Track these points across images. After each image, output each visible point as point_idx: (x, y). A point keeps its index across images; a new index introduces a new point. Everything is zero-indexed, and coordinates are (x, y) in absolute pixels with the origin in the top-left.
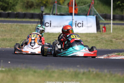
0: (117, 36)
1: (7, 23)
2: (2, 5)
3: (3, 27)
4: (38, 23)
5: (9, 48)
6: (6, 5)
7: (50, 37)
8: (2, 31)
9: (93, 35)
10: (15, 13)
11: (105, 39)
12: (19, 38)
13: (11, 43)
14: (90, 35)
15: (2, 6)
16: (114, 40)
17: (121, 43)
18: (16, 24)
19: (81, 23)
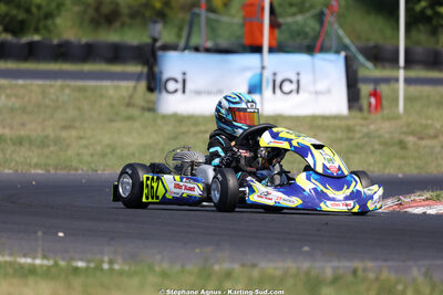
0: (421, 125)
1: (28, 82)
2: (6, 15)
3: (16, 96)
4: (138, 77)
5: (40, 171)
6: (21, 16)
7: (184, 129)
8: (12, 110)
9: (337, 122)
10: (55, 41)
11: (379, 137)
12: (74, 133)
13: (46, 151)
14: (326, 122)
15: (7, 19)
16: (411, 140)
17: (438, 149)
18: (59, 83)
19: (294, 78)
